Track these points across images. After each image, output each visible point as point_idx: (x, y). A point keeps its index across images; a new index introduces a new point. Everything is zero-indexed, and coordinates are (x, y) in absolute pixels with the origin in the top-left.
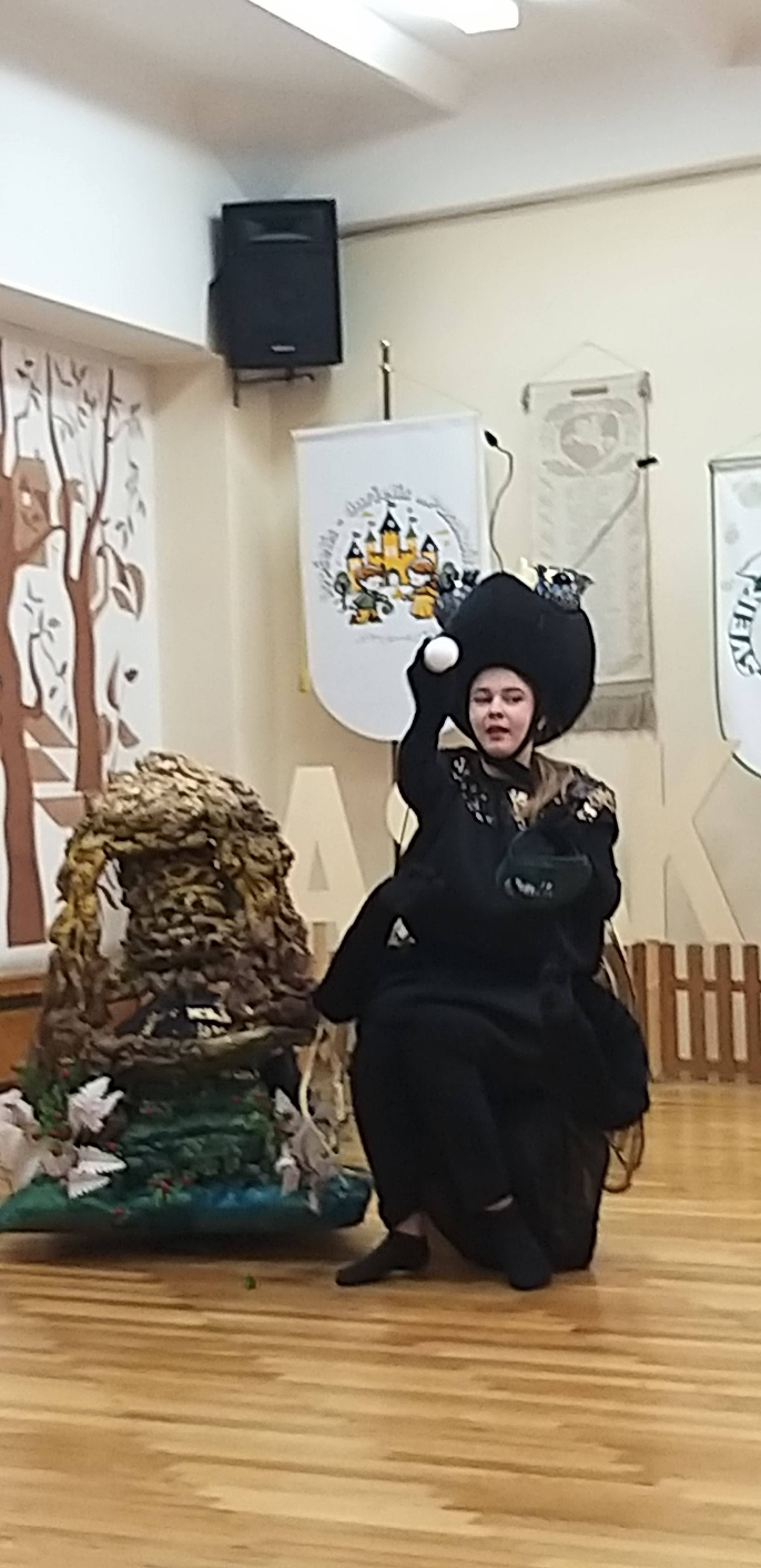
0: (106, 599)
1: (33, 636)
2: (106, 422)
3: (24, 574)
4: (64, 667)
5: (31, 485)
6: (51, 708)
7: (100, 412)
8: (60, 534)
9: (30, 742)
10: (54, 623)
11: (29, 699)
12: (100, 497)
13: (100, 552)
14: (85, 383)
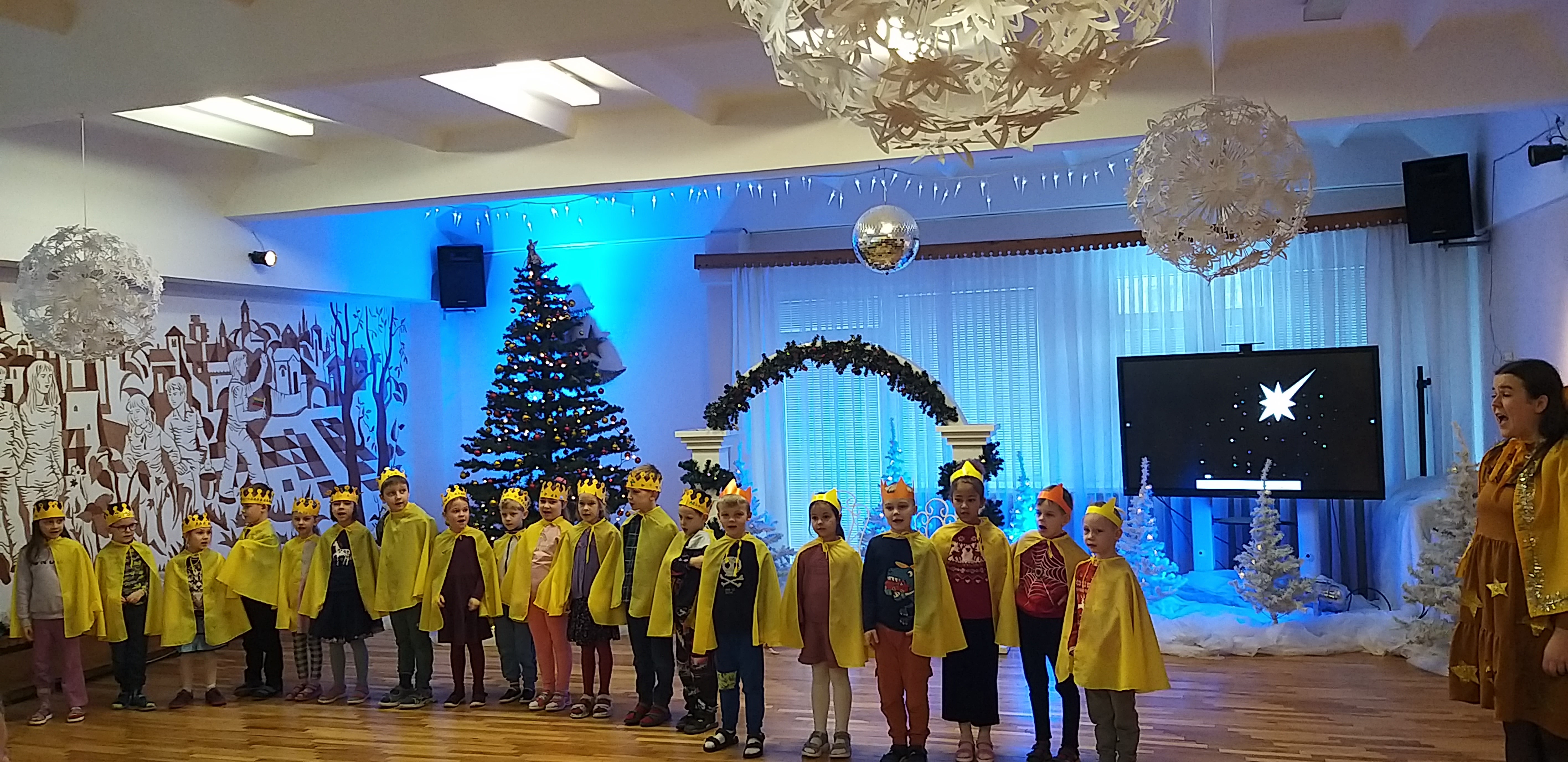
0: (391, 398)
1: (360, 418)
2: (391, 328)
3: (356, 394)
4: (373, 428)
5: (360, 359)
6: (368, 445)
7: (388, 325)
8: (372, 376)
9: (359, 460)
10: (369, 411)
11: (358, 442)
12: (388, 359)
13: (388, 380)
14: (381, 315)
